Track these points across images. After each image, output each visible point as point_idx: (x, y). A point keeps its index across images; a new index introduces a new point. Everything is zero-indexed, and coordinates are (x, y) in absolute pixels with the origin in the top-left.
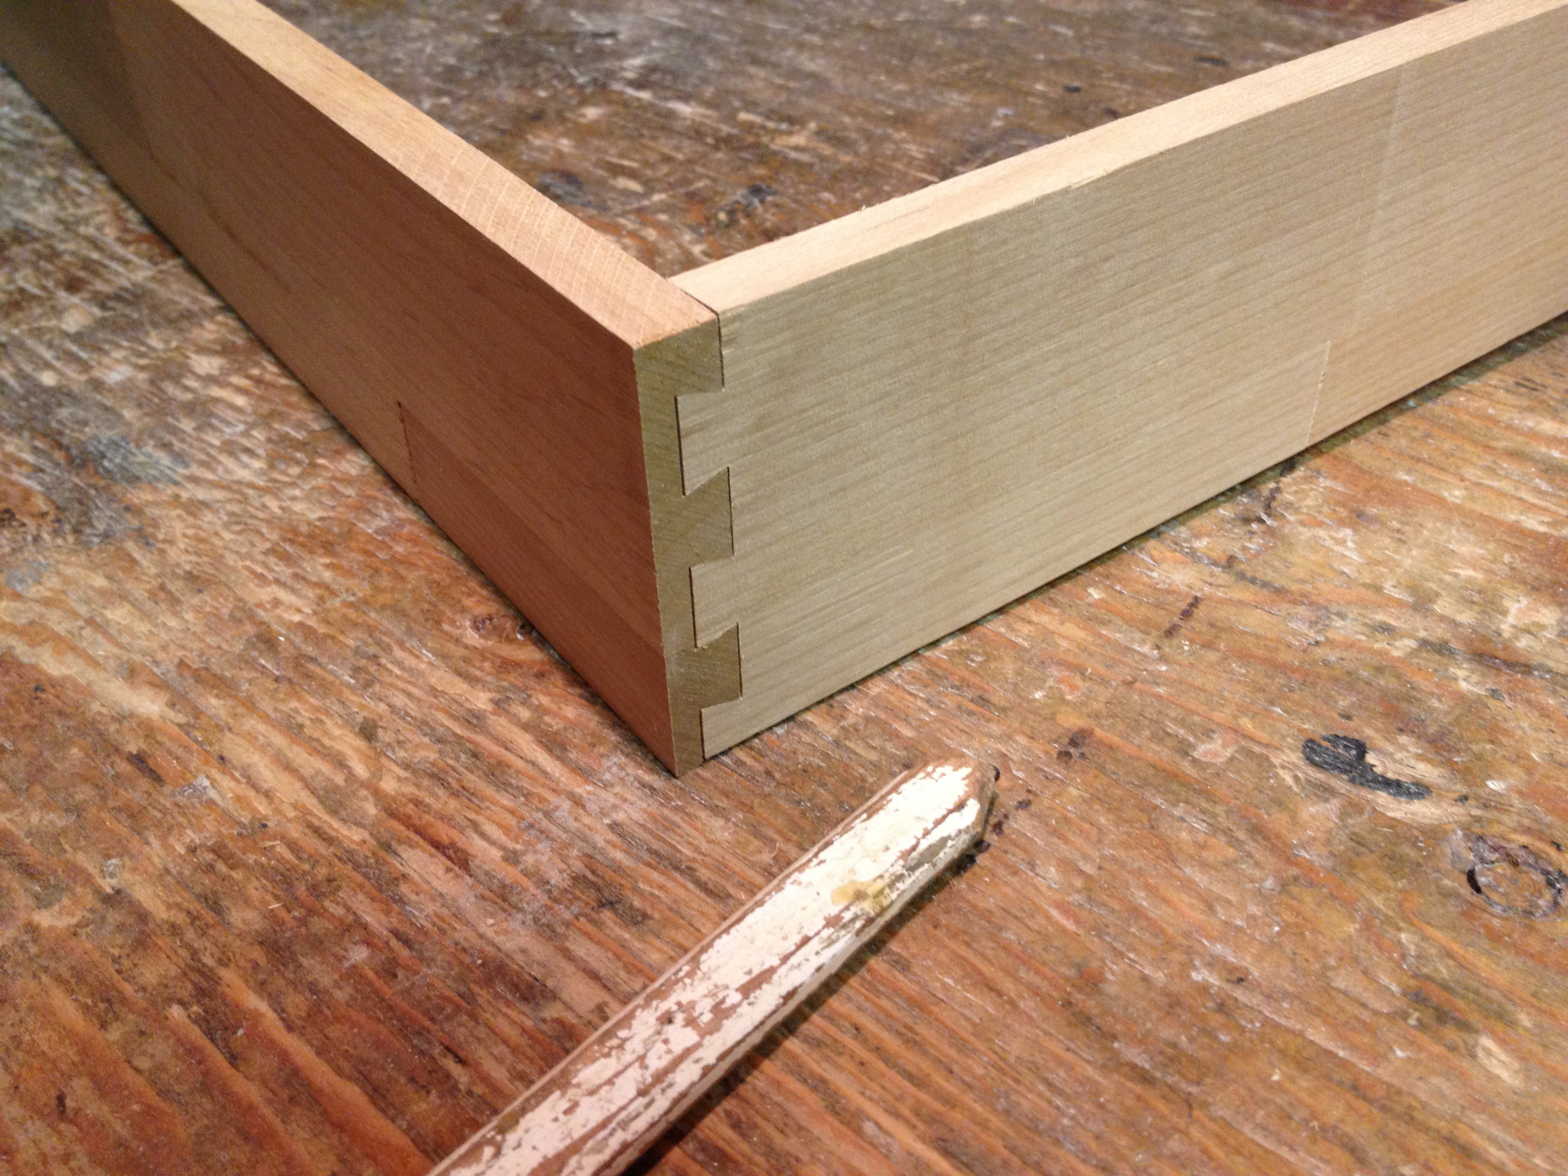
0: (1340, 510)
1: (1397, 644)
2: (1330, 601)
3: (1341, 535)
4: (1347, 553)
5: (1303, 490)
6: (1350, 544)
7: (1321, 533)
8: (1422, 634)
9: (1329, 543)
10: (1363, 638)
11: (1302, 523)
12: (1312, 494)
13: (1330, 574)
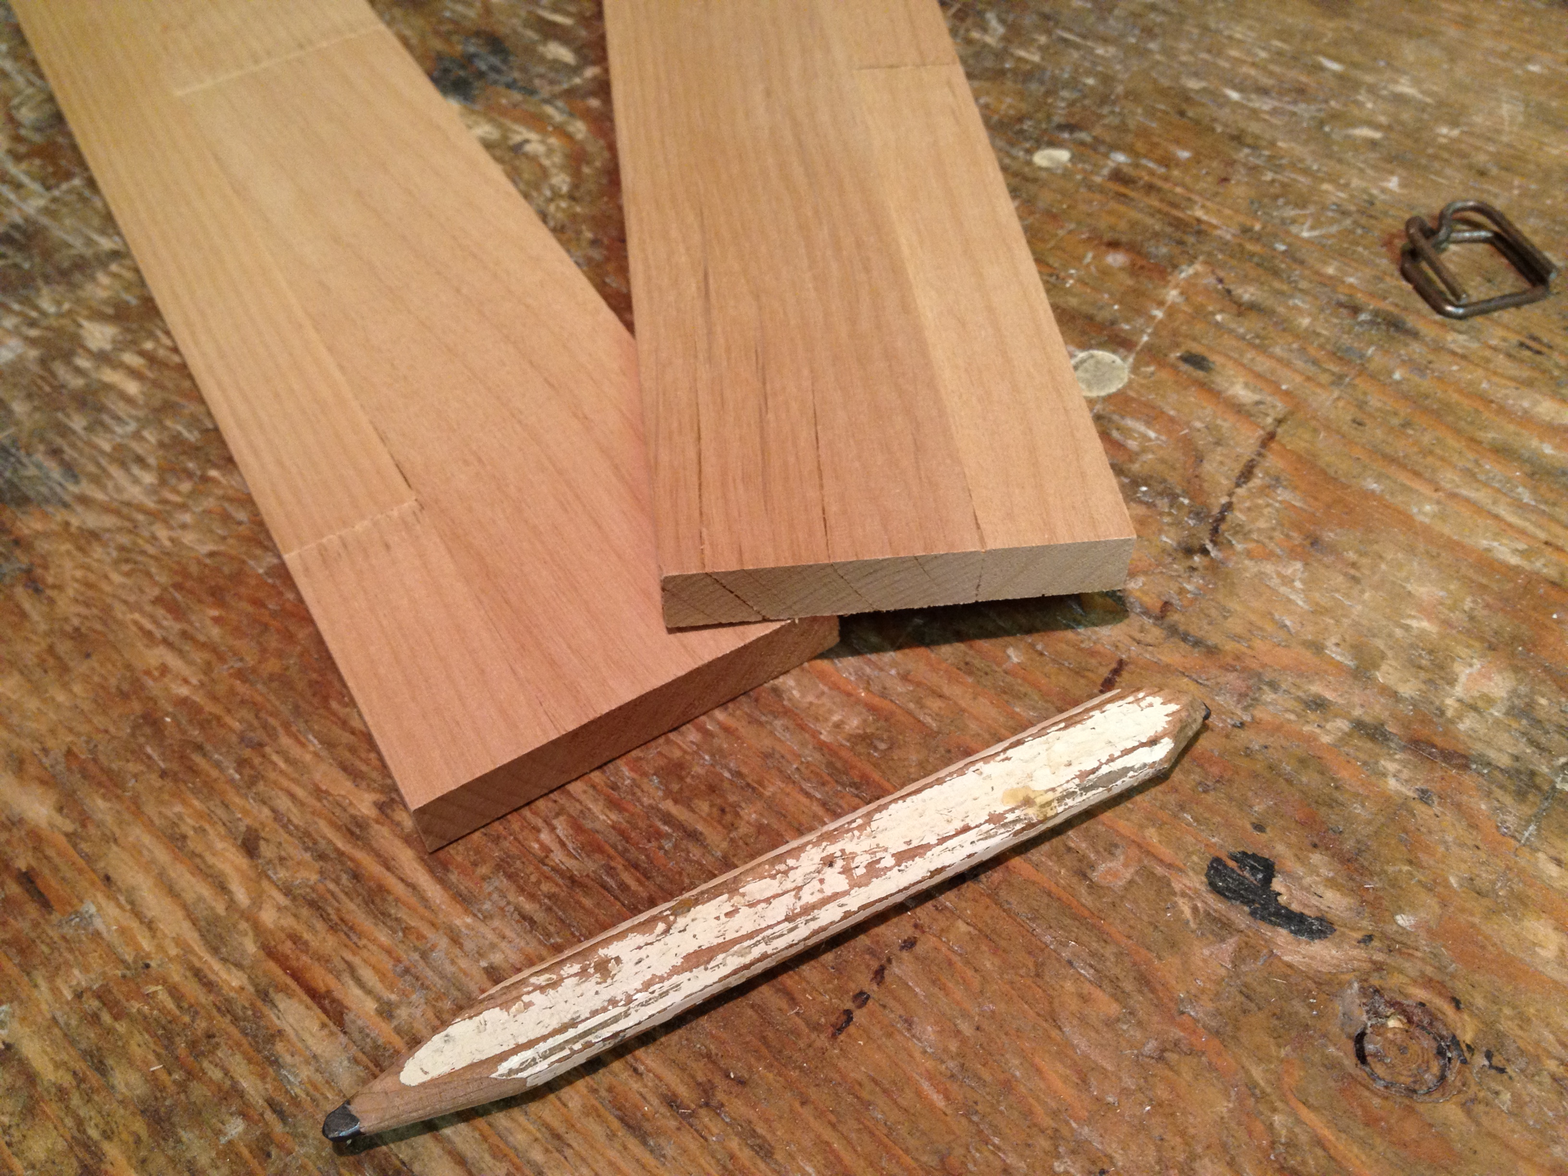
0: (1295, 534)
1: (1328, 726)
2: (1264, 666)
3: (1289, 571)
4: (1293, 597)
5: (1258, 506)
6: (1298, 584)
7: (1269, 568)
8: (1357, 712)
9: (1275, 582)
10: (1292, 717)
11: (1249, 554)
12: (1266, 511)
13: (1269, 628)
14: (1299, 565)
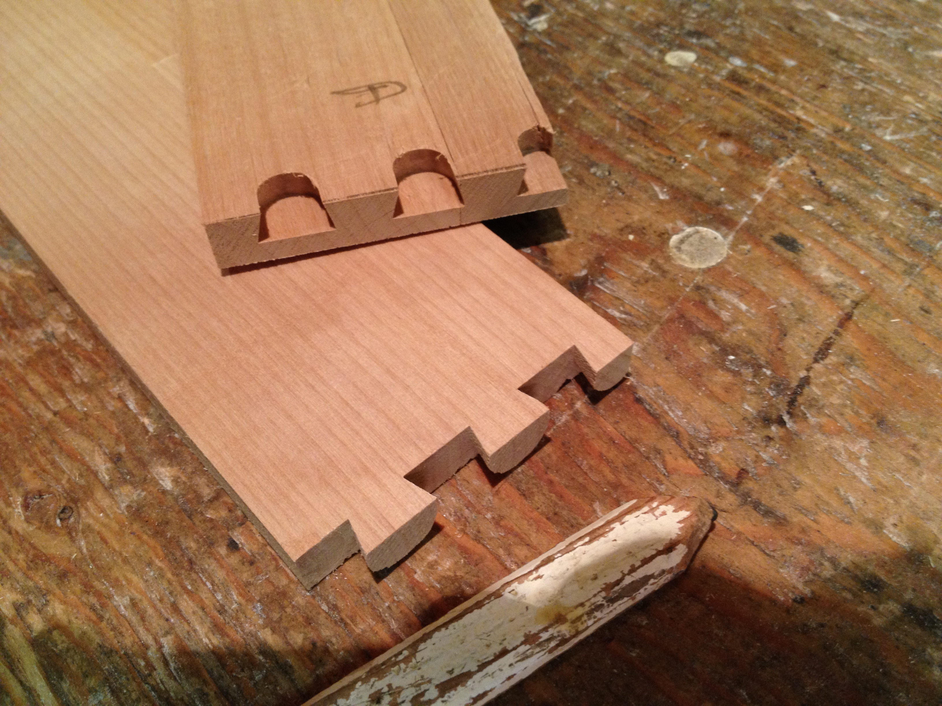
0: (863, 412)
1: (881, 608)
2: (828, 541)
3: (857, 448)
4: (858, 474)
5: (832, 382)
6: (863, 462)
7: (838, 443)
8: (909, 596)
9: (843, 458)
10: (849, 596)
11: (821, 428)
12: (839, 388)
13: (834, 503)
14: (865, 443)
